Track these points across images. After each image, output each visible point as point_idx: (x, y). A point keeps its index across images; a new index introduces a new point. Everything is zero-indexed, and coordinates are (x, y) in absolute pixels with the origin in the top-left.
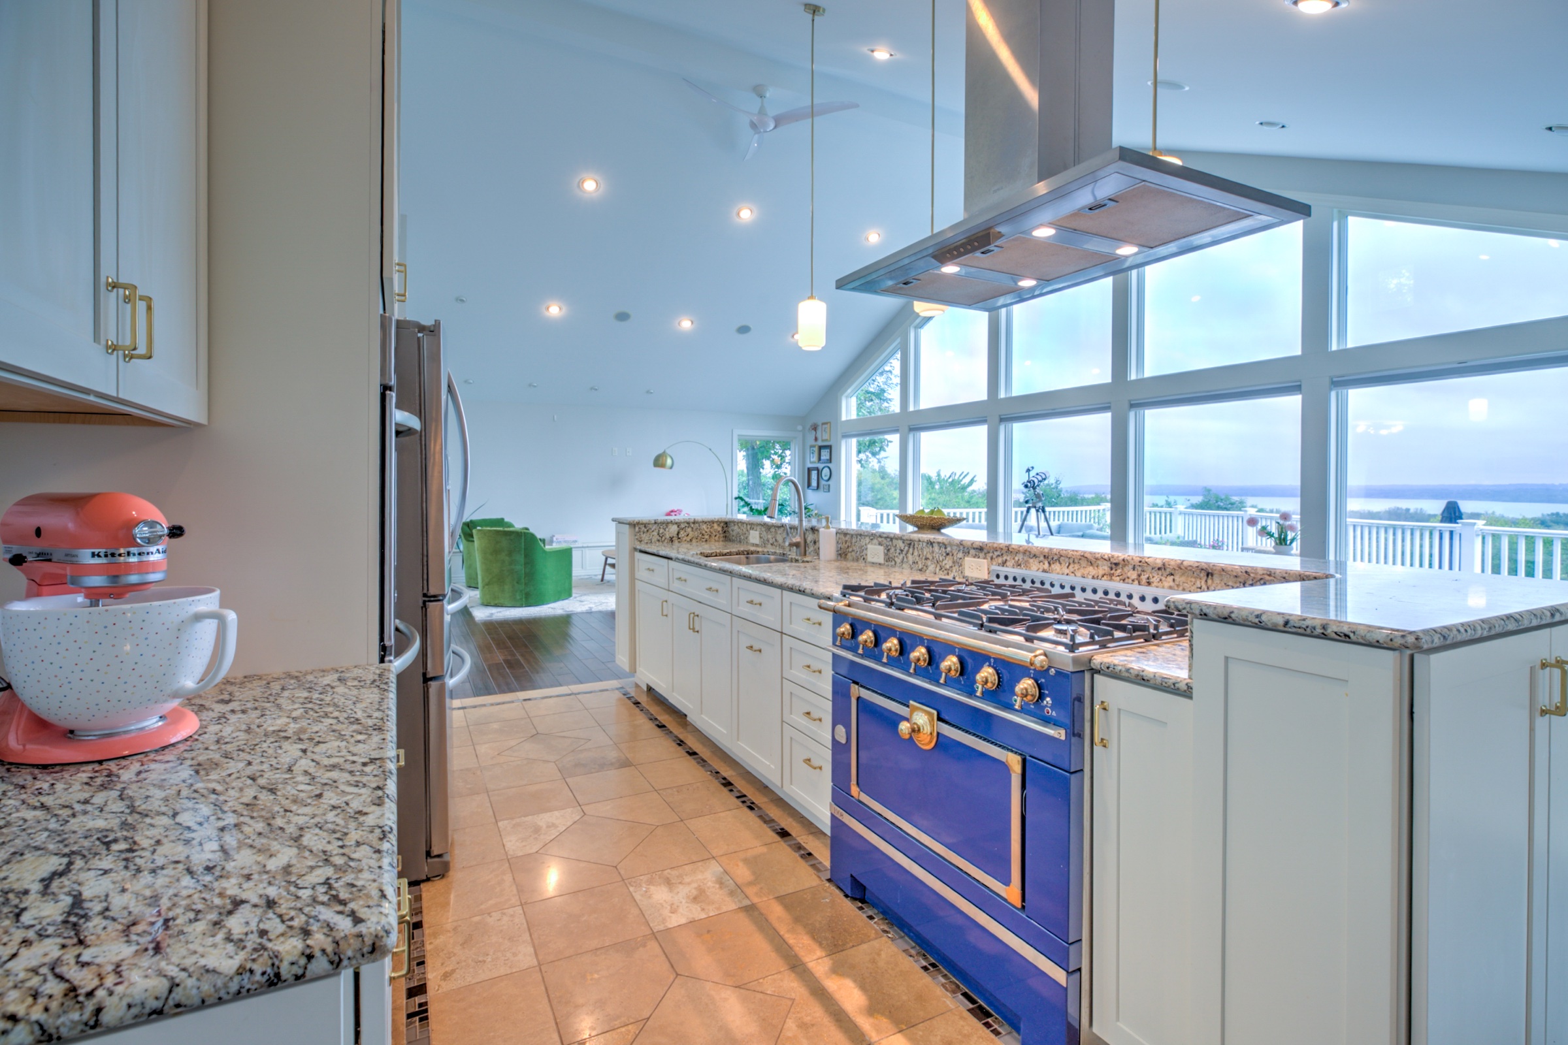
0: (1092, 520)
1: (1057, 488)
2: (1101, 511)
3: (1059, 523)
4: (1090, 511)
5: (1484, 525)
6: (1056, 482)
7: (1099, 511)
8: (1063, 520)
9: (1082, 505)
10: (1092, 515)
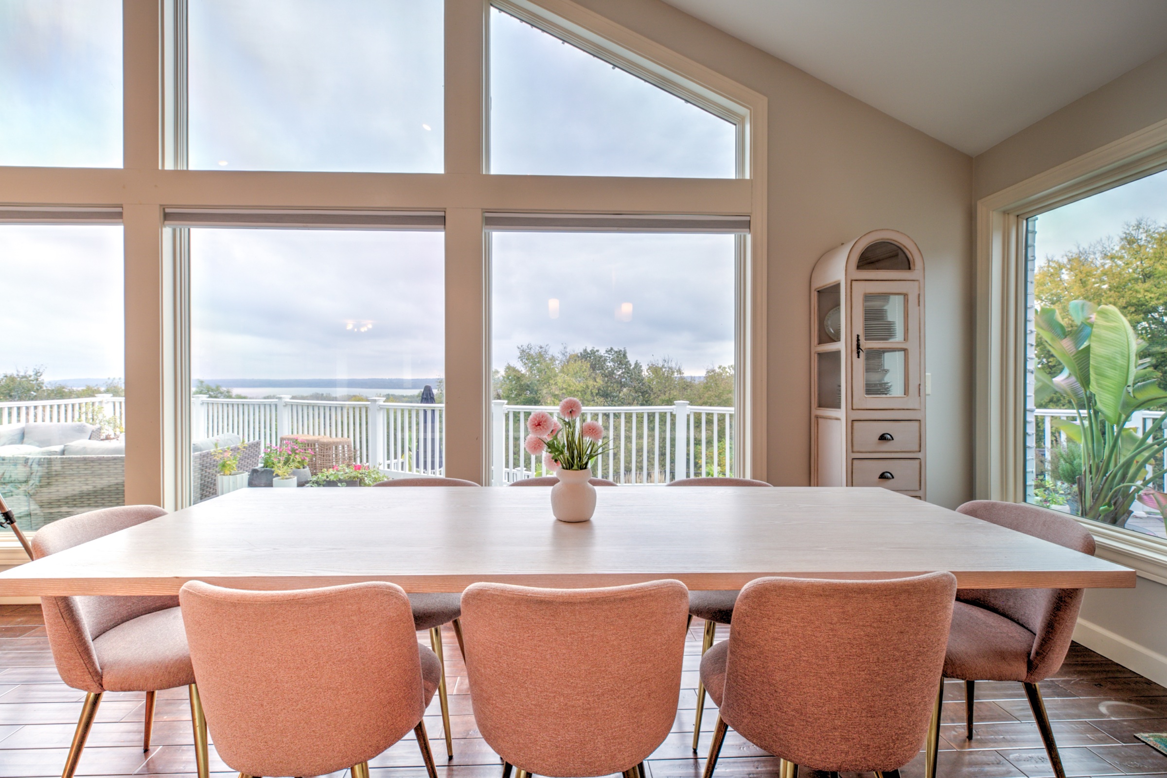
0: (83, 417)
1: (37, 380)
2: (97, 404)
3: (23, 424)
4: (80, 404)
5: (384, 402)
6: (36, 374)
7: (93, 404)
8: (27, 420)
9: (70, 397)
10: (83, 410)
